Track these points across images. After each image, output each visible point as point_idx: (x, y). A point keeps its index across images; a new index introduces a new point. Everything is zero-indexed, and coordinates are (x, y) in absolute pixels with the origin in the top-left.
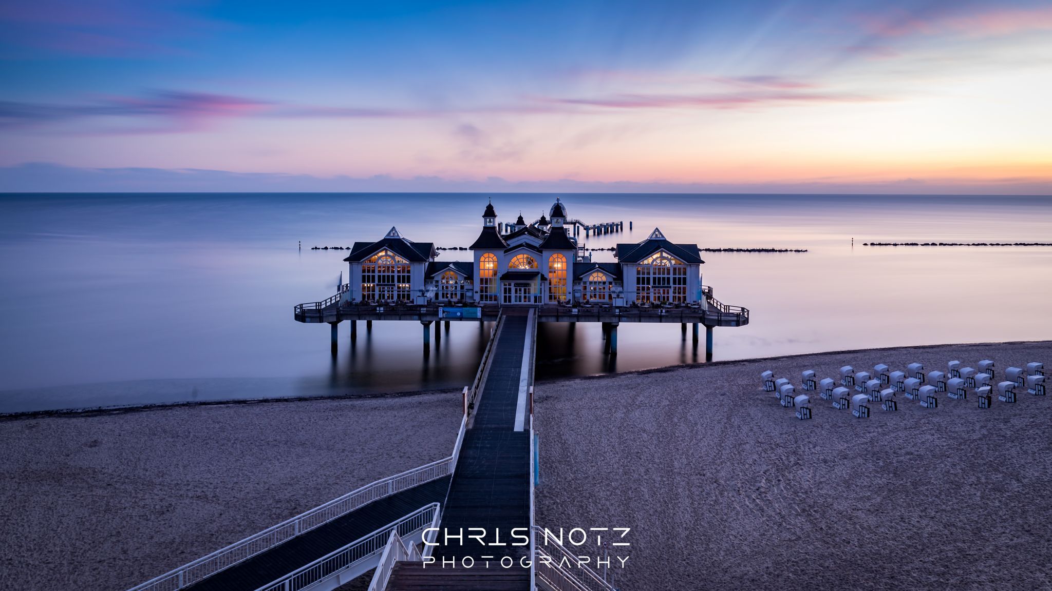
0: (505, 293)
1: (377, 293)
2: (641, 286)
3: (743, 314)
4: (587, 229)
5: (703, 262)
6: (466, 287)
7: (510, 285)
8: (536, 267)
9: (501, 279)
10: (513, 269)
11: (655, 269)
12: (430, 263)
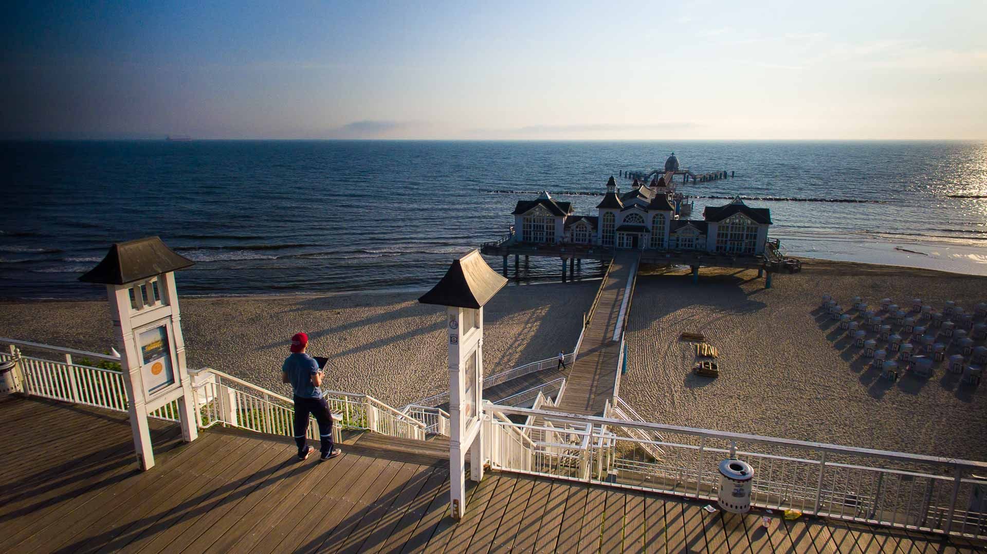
0: (620, 240)
1: (532, 235)
2: (721, 239)
4: (695, 178)
5: (771, 224)
6: (593, 235)
7: (623, 234)
8: (643, 222)
9: (617, 230)
10: (626, 224)
11: (732, 227)
12: (568, 216)
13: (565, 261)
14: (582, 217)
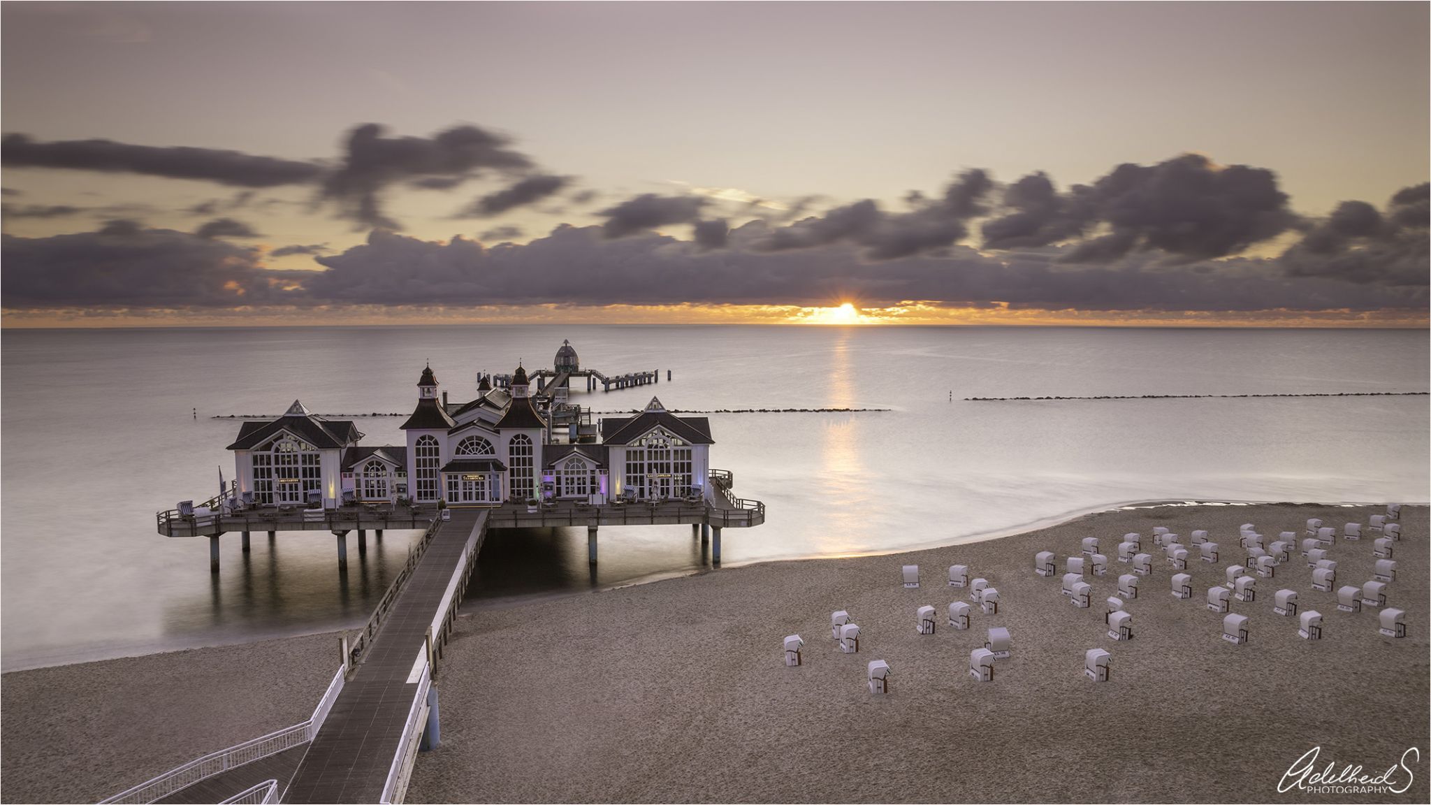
0: (450, 488)
2: (632, 475)
3: (759, 510)
4: (606, 382)
5: (713, 442)
7: (456, 477)
8: (493, 452)
9: (443, 470)
10: (461, 456)
11: (650, 452)
12: (349, 448)
13: (342, 536)
14: (376, 449)
